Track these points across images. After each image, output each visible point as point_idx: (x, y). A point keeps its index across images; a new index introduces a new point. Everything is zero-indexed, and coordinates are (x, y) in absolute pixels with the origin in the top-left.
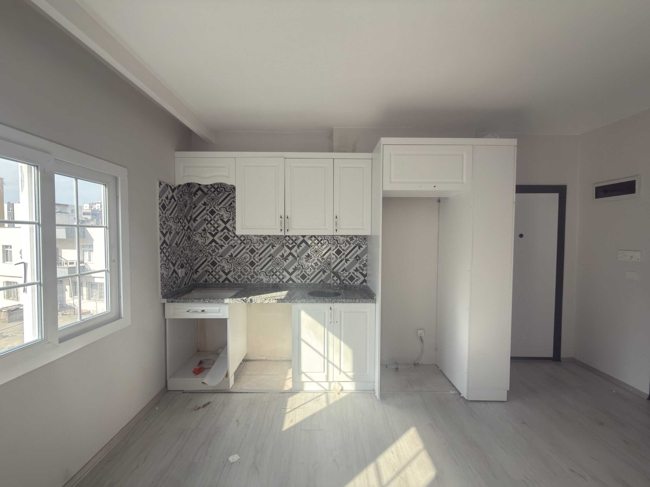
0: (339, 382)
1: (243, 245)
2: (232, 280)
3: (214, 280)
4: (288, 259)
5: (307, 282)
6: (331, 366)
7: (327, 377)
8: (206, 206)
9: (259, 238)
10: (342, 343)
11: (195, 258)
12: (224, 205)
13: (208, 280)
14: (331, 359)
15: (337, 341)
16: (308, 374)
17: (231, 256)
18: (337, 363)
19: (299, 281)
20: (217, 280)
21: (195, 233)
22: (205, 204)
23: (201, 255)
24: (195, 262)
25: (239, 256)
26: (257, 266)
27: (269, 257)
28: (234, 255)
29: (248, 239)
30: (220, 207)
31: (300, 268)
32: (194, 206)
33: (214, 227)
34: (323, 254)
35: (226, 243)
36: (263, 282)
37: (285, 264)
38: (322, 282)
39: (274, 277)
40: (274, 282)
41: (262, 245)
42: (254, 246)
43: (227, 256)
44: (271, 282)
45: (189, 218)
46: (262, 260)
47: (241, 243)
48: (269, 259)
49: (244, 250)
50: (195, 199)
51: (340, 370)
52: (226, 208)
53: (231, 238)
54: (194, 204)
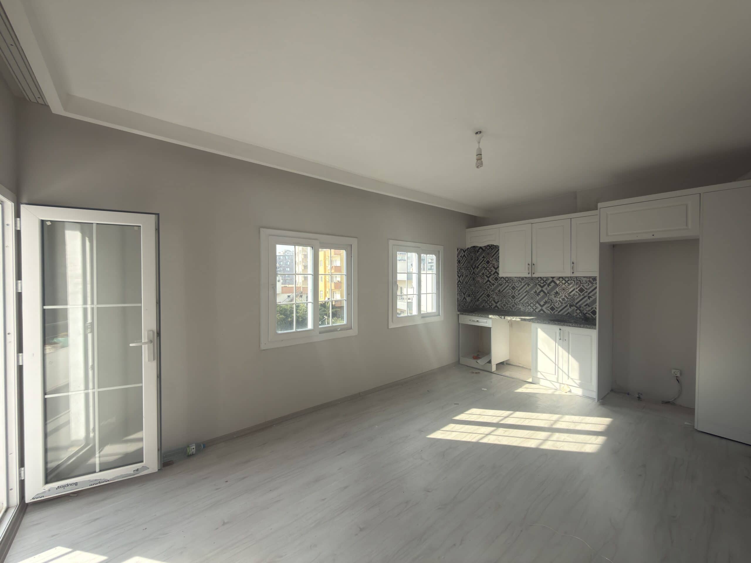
0: (568, 386)
1: (507, 284)
2: (500, 307)
3: (488, 306)
4: (540, 295)
5: (555, 313)
6: (560, 372)
7: (558, 379)
8: (484, 259)
9: (518, 279)
10: (570, 356)
11: (477, 292)
12: (496, 257)
13: (485, 306)
14: (560, 366)
15: (566, 354)
16: (542, 373)
17: (499, 291)
18: (566, 370)
19: (549, 312)
20: (490, 306)
21: (477, 276)
22: (484, 257)
23: (481, 290)
24: (478, 294)
25: (504, 291)
26: (517, 299)
27: (526, 292)
28: (501, 291)
29: (511, 280)
30: (492, 258)
31: (549, 302)
32: (477, 259)
33: (489, 272)
34: (570, 291)
35: (496, 282)
36: (521, 311)
37: (538, 298)
38: (569, 315)
39: (529, 307)
40: (529, 311)
41: (520, 284)
42: (515, 284)
43: (497, 291)
44: (526, 311)
45: (474, 267)
46: (520, 295)
47: (506, 283)
48: (525, 294)
49: (508, 287)
50: (478, 254)
51: (569, 376)
52: (496, 259)
53: (499, 279)
54: (477, 258)
